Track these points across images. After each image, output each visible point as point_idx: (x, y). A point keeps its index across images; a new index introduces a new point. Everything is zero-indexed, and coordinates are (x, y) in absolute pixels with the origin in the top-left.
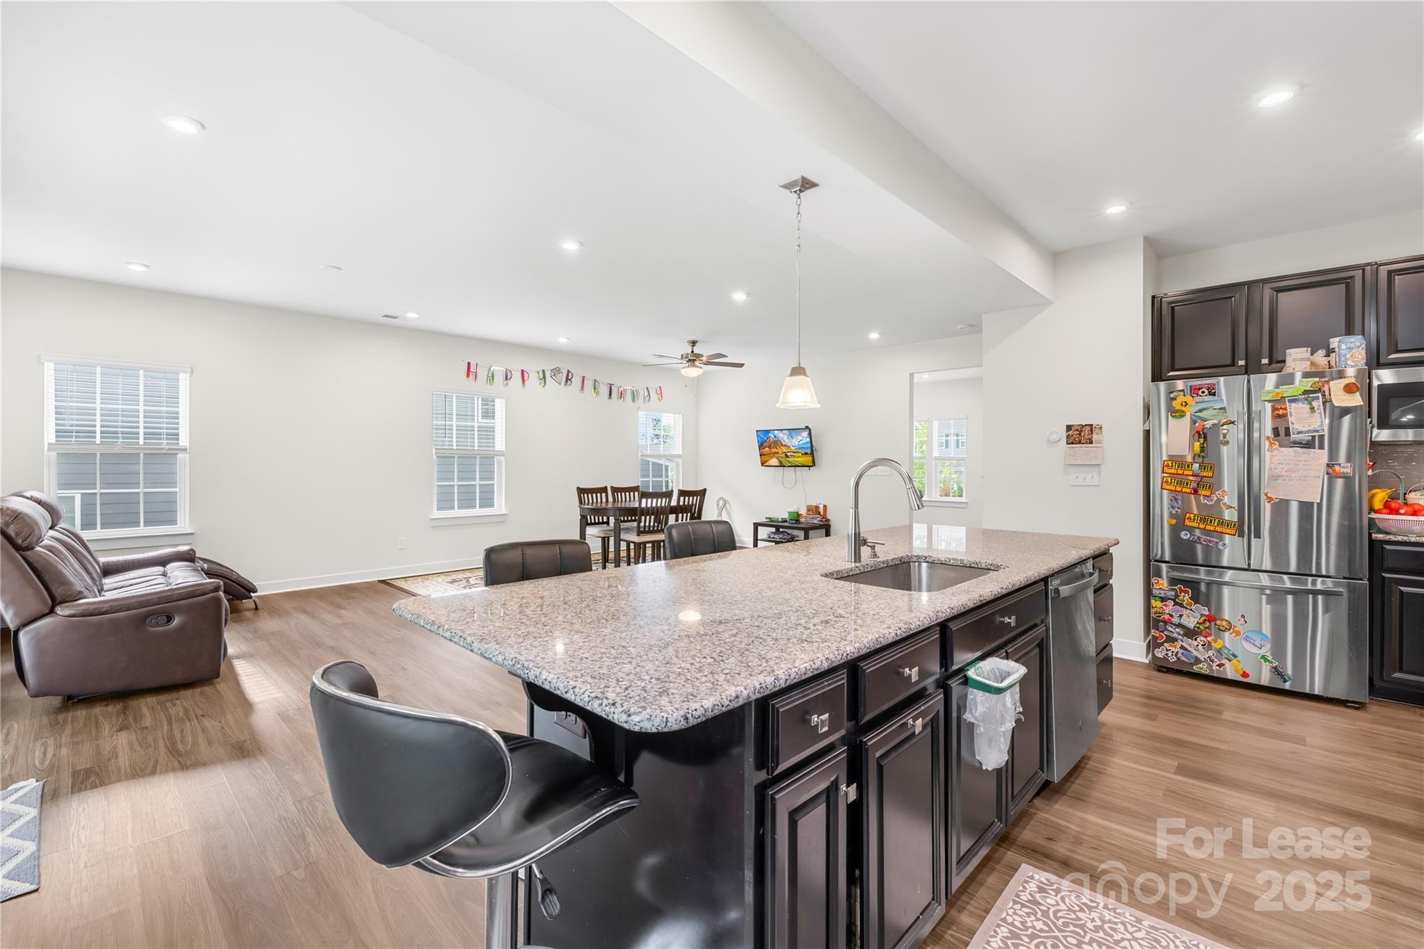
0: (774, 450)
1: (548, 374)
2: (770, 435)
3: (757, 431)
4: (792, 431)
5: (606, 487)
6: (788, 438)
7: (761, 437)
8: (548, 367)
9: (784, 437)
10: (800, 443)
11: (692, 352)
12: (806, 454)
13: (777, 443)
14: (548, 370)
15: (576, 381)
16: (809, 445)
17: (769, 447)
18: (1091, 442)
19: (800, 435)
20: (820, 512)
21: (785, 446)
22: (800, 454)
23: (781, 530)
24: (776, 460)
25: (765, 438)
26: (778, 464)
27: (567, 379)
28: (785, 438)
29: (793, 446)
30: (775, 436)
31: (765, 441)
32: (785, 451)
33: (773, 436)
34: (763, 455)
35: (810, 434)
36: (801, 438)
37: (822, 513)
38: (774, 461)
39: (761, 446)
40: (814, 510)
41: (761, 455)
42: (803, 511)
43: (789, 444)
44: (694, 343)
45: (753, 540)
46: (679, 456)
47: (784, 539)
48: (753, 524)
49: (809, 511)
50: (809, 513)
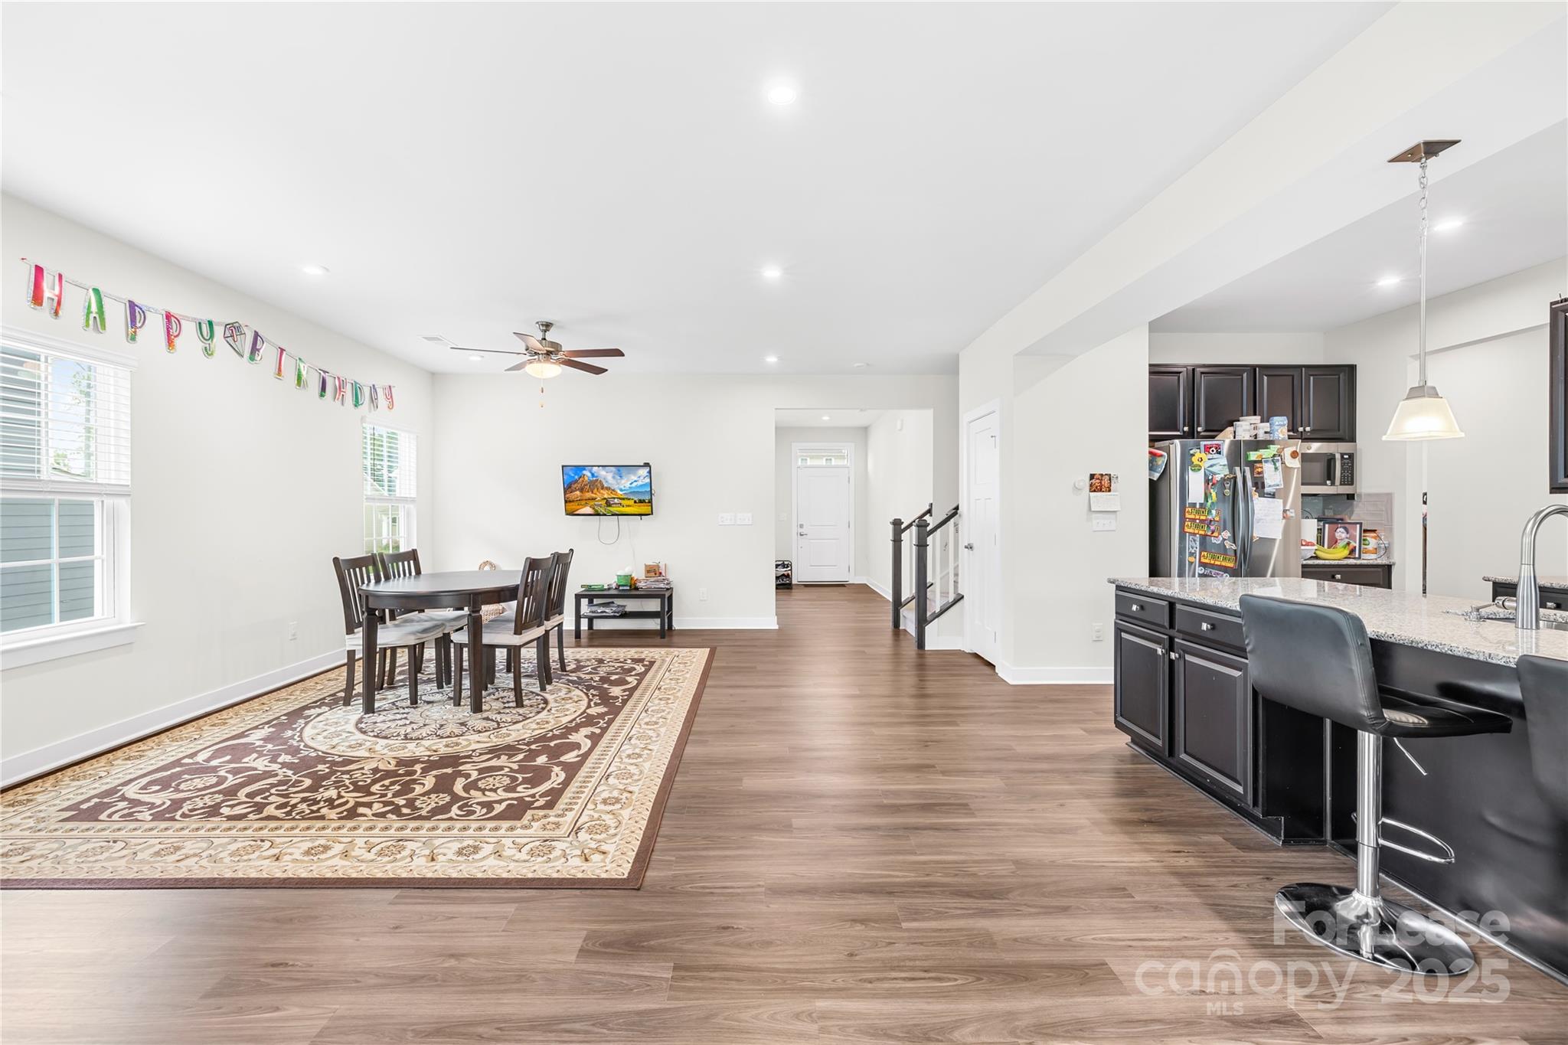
0: (589, 495)
1: (219, 331)
2: (584, 472)
3: (563, 466)
4: (621, 469)
6: (614, 477)
7: (570, 476)
8: (222, 317)
9: (607, 477)
10: (634, 485)
12: (641, 501)
13: (595, 484)
14: (219, 324)
15: (267, 351)
16: (649, 489)
17: (582, 490)
18: (1110, 491)
19: (635, 474)
20: (661, 573)
21: (608, 489)
22: (632, 502)
23: (596, 601)
24: (591, 509)
25: (576, 477)
26: (592, 513)
27: (254, 349)
28: (609, 477)
29: (621, 490)
30: (593, 475)
31: (576, 481)
32: (606, 496)
33: (589, 474)
34: (570, 502)
35: (650, 472)
36: (636, 479)
37: (663, 574)
38: (588, 510)
39: (568, 488)
40: (653, 571)
41: (566, 502)
42: (639, 574)
43: (615, 487)
44: (547, 326)
45: (574, 618)
46: (413, 500)
47: (618, 613)
48: (574, 596)
49: (648, 572)
50: (649, 575)
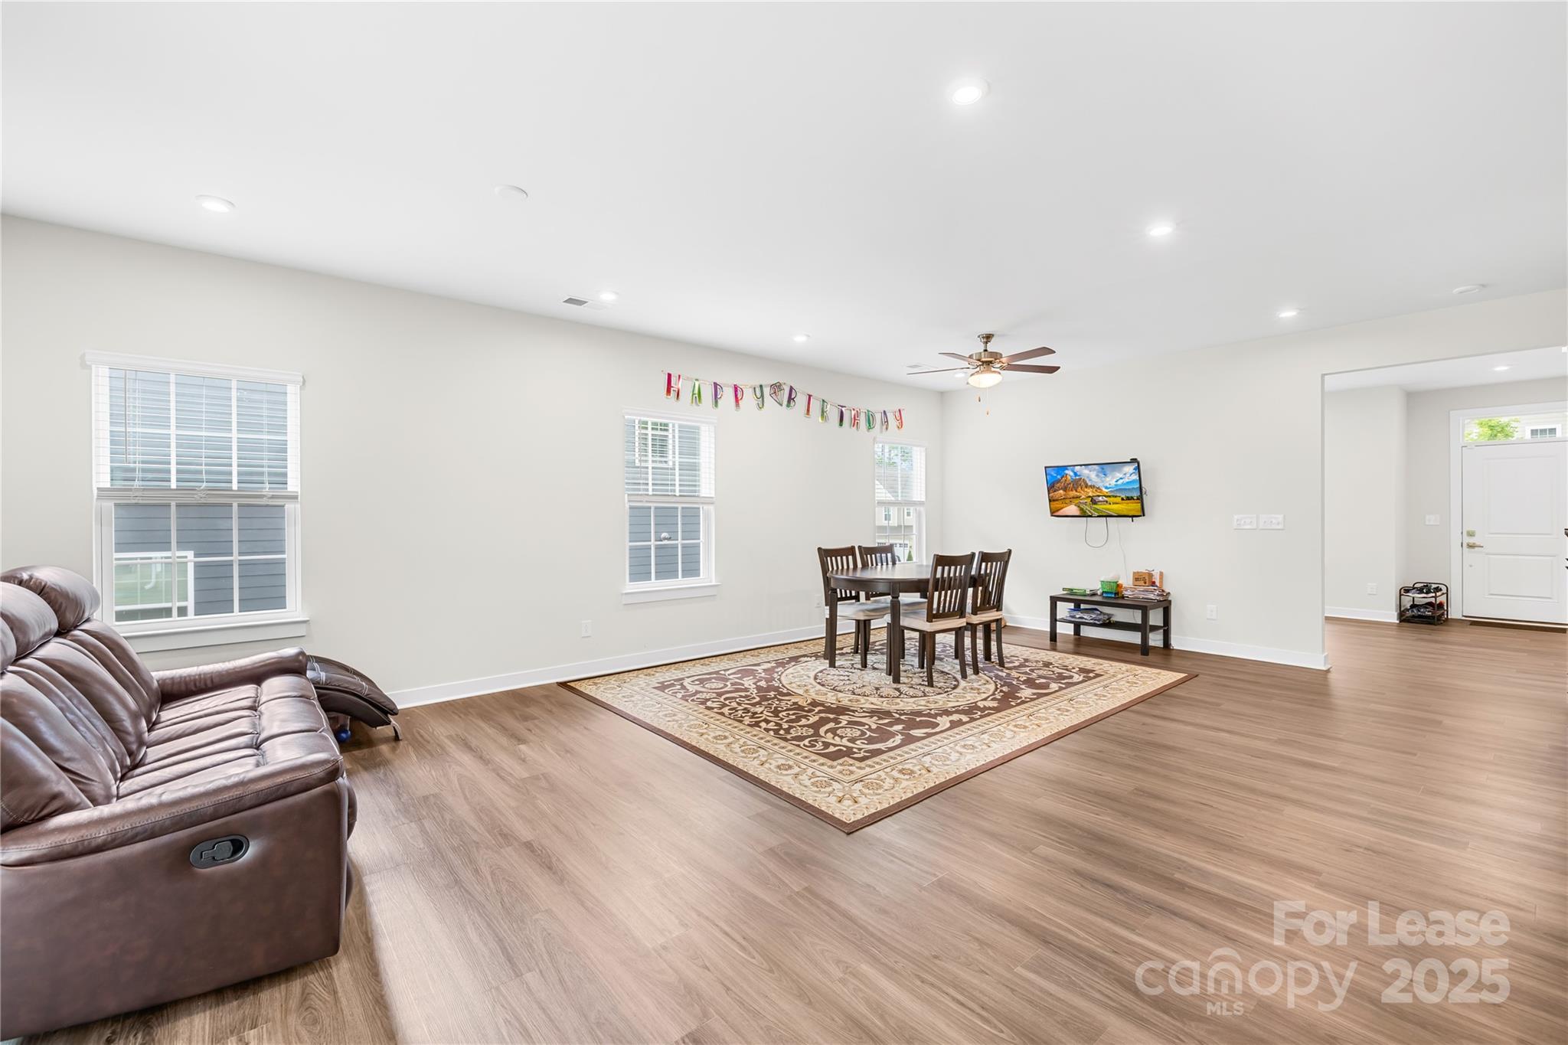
0: (1073, 493)
1: (767, 391)
2: (1067, 472)
3: (1046, 467)
4: (1104, 467)
5: (853, 548)
6: (1097, 476)
7: (1051, 475)
8: (768, 380)
9: (1091, 475)
10: (1119, 483)
11: (986, 350)
12: (1128, 498)
13: (1079, 483)
14: (766, 386)
15: (801, 401)
16: (1138, 486)
17: (1065, 489)
19: (1120, 471)
20: (1154, 583)
21: (1092, 487)
22: (1118, 500)
23: (1083, 606)
24: (1076, 508)
25: (1059, 477)
26: (1078, 514)
27: (790, 399)
28: (1093, 475)
29: (1106, 488)
30: (1076, 474)
31: (1059, 481)
32: (1091, 494)
33: (1072, 474)
34: (1054, 500)
35: (1138, 468)
36: (1121, 476)
37: (1158, 584)
38: (1072, 509)
39: (1051, 488)
40: (1144, 579)
41: (1050, 501)
42: (1127, 581)
43: (1100, 485)
44: (988, 338)
45: (1049, 620)
46: (921, 503)
47: (1099, 620)
48: (1049, 598)
49: (1137, 579)
50: (1138, 583)
